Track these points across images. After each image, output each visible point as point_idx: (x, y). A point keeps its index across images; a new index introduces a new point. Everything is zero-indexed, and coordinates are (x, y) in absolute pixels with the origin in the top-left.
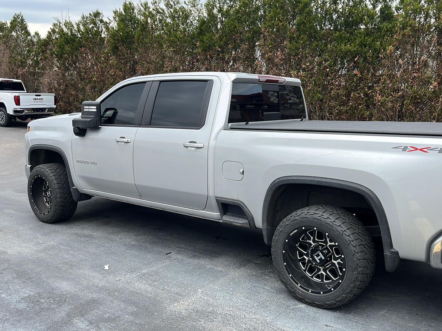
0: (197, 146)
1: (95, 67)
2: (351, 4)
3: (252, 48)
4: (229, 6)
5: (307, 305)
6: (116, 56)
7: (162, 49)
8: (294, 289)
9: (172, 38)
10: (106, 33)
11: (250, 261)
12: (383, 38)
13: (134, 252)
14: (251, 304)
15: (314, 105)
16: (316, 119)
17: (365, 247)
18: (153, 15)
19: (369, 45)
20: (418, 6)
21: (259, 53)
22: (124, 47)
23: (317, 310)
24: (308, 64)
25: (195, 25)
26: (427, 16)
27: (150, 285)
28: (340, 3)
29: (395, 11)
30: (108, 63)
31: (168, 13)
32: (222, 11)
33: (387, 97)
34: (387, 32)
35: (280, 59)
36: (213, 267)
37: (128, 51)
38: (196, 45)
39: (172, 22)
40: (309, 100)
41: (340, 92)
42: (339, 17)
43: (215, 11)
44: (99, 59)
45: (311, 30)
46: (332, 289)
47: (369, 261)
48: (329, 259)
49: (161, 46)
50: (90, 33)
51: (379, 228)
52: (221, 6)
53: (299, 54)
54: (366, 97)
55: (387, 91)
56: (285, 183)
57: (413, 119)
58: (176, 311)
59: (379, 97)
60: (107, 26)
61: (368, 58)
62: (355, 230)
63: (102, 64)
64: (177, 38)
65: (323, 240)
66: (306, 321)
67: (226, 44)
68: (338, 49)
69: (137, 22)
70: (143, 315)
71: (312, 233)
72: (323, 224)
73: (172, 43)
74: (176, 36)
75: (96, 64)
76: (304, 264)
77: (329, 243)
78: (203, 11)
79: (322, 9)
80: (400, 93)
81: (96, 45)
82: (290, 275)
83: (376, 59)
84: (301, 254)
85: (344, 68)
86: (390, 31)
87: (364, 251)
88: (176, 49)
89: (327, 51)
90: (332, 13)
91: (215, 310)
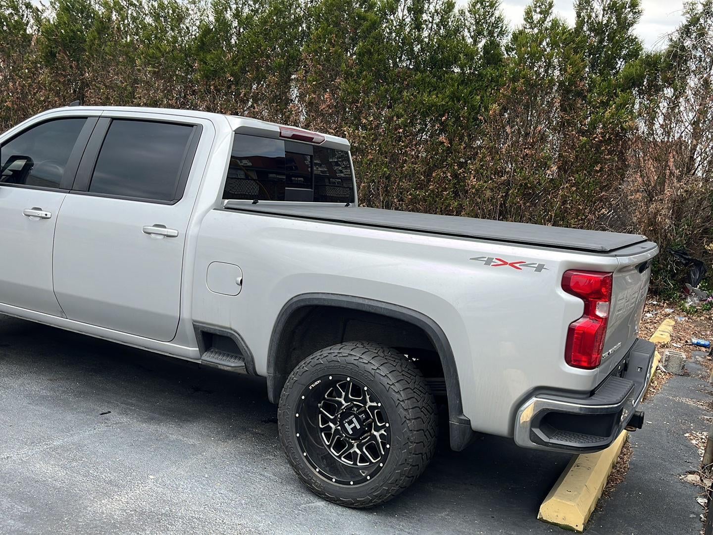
0: (166, 234)
1: (11, 84)
2: (441, 32)
3: (285, 83)
4: (252, 11)
5: (328, 502)
6: (52, 69)
7: (133, 67)
8: (310, 476)
9: (151, 51)
10: (35, 27)
11: (244, 430)
12: (486, 90)
13: (44, 409)
14: (236, 501)
15: (377, 183)
16: (378, 207)
17: (422, 411)
18: (122, 8)
19: (465, 99)
20: (537, 49)
21: (296, 92)
22: (66, 54)
23: (343, 511)
24: (372, 119)
25: (194, 33)
26: (549, 65)
27: (64, 467)
28: (425, 28)
29: (505, 53)
30: (35, 79)
31: (148, 7)
32: (239, 16)
33: (485, 182)
34: (491, 81)
35: (328, 106)
36: (181, 438)
37: (74, 62)
38: (192, 67)
39: (153, 24)
40: (370, 175)
41: (417, 168)
42: (422, 50)
43: (229, 15)
44: (19, 70)
45: (379, 66)
46: (368, 478)
47: (426, 434)
48: (366, 429)
49: (133, 61)
50: (5, 23)
51: (445, 382)
52: (239, 9)
53: (358, 101)
54: (454, 179)
55: (486, 172)
56: (308, 303)
57: (521, 218)
58: (103, 513)
59: (474, 180)
60: (38, 15)
61: (461, 119)
62: (409, 383)
63: (24, 80)
64: (160, 51)
65: (360, 399)
66: (322, 529)
67: (243, 71)
68: (418, 100)
69: (92, 15)
70: (41, 520)
71: (345, 386)
72: (361, 373)
73: (150, 60)
74: (158, 48)
75: (13, 79)
76: (328, 436)
77: (369, 404)
78: (208, 13)
79: (398, 34)
80: (505, 178)
81: (15, 45)
82: (305, 454)
83: (473, 122)
84: (325, 420)
85: (425, 131)
86: (496, 81)
87: (420, 418)
88: (157, 70)
89: (401, 101)
90: (413, 43)
91: (174, 510)
